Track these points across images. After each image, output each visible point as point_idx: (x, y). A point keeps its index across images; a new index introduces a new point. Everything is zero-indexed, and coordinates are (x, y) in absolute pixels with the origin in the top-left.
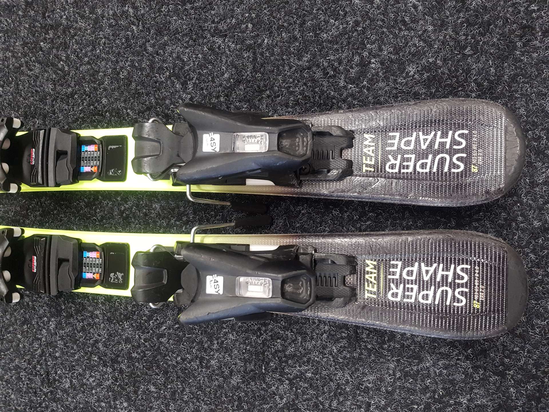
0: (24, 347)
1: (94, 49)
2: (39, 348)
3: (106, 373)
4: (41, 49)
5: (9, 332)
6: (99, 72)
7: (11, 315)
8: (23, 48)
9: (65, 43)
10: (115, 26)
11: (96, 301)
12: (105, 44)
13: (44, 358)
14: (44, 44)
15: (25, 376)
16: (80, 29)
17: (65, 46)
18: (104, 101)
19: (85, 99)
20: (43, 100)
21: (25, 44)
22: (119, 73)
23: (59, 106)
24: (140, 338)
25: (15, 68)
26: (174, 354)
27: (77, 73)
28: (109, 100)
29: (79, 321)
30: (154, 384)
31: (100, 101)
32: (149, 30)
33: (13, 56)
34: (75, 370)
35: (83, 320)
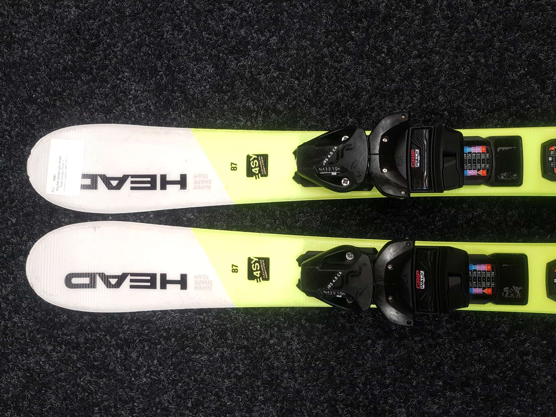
0: (340, 375)
1: (426, 41)
2: (361, 375)
3: (454, 398)
4: (352, 38)
5: (318, 359)
6: (433, 67)
7: (320, 339)
8: (327, 37)
9: (386, 33)
10: (452, 17)
11: (437, 319)
12: (438, 36)
13: (368, 386)
14: (355, 33)
15: (343, 409)
16: (405, 19)
17: (387, 36)
18: (441, 98)
19: (415, 96)
20: (357, 95)
21: (328, 33)
22: (458, 69)
23: (381, 103)
24: (498, 357)
25: (315, 58)
26: (542, 372)
27: (403, 68)
28: (447, 98)
29: (415, 342)
30: (519, 407)
31: (437, 99)
32: (494, 24)
33: (312, 46)
34: (413, 397)
35: (420, 341)
